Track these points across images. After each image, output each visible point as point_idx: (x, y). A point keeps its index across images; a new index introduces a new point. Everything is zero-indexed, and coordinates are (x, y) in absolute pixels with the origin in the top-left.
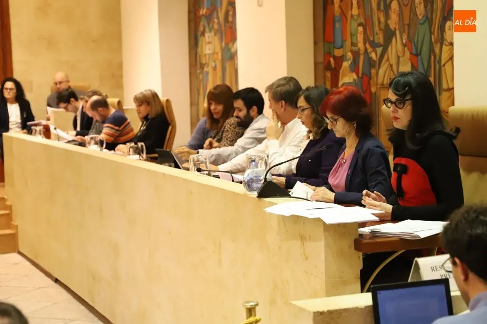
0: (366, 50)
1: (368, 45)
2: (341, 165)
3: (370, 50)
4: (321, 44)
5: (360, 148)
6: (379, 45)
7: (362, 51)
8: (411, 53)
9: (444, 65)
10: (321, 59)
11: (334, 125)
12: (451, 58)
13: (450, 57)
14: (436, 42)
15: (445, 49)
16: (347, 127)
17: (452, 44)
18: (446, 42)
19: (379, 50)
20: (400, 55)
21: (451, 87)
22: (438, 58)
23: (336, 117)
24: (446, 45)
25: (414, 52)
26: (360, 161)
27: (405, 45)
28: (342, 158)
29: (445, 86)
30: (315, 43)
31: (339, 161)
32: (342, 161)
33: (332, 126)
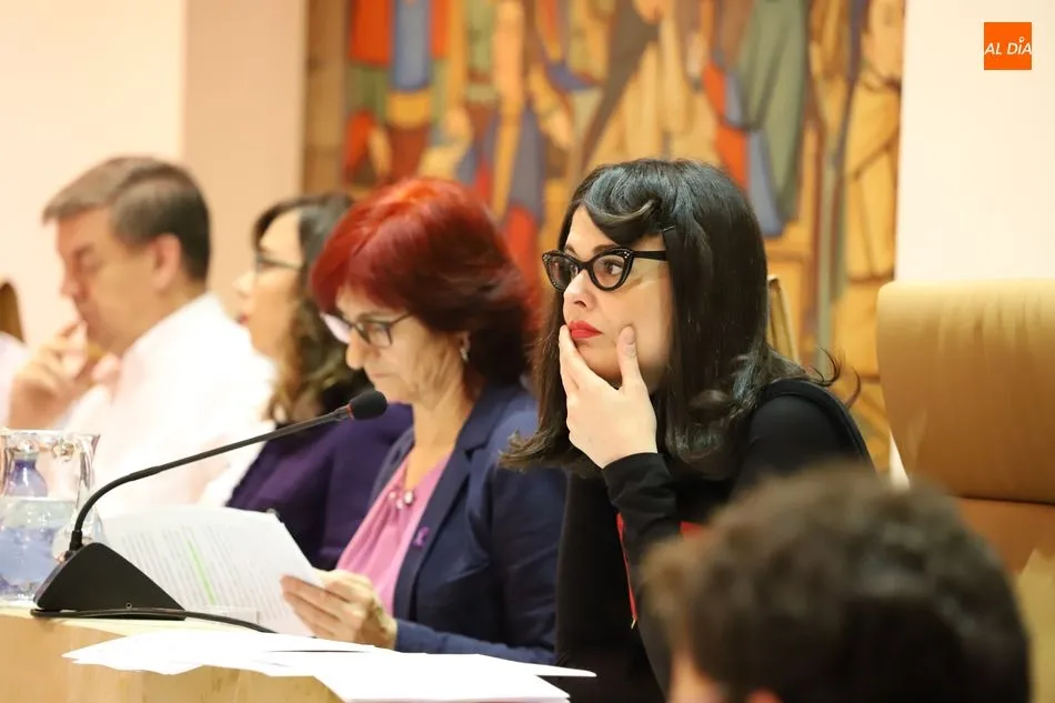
0: (529, 103)
1: (538, 83)
2: (390, 515)
3: (545, 99)
4: (334, 72)
5: (481, 440)
6: (586, 82)
7: (512, 106)
8: (722, 120)
9: (858, 174)
10: (331, 133)
11: (376, 352)
12: (891, 146)
13: (884, 137)
14: (829, 75)
15: (867, 104)
16: (431, 355)
17: (895, 85)
18: (869, 77)
19: (587, 103)
20: (675, 124)
21: (881, 266)
22: (832, 143)
23: (389, 316)
24: (870, 89)
25: (734, 114)
26: (476, 492)
27: (696, 86)
28: (397, 489)
29: (855, 262)
30: (313, 64)
31: (386, 499)
32: (397, 498)
33: (364, 354)
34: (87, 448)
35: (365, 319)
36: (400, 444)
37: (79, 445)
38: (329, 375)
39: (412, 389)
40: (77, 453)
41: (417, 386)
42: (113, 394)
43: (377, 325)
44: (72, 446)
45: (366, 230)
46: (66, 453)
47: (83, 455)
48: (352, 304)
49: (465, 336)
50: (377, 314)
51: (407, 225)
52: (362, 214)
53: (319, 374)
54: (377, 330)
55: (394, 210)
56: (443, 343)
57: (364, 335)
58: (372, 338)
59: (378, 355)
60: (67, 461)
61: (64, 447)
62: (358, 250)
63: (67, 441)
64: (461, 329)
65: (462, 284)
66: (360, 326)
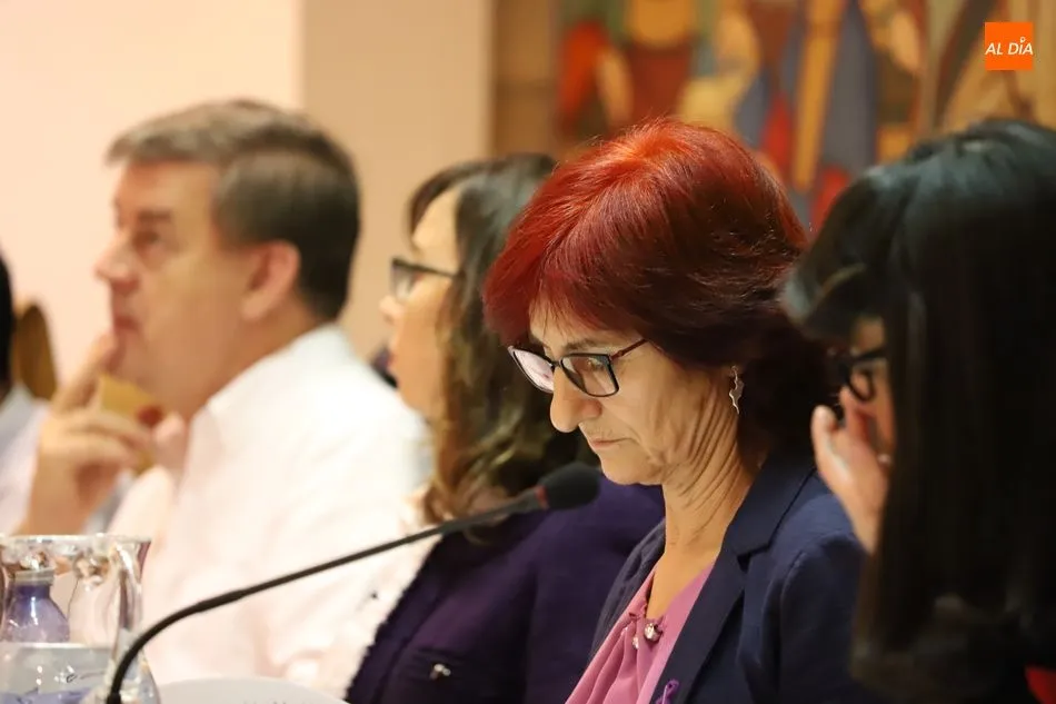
31: (617, 635)
32: (634, 633)
33: (578, 407)
34: (129, 562)
35: (572, 350)
36: (643, 549)
37: (117, 558)
38: (502, 446)
39: (655, 460)
40: (114, 570)
41: (662, 456)
42: (177, 484)
43: (595, 361)
44: (105, 560)
45: (571, 209)
46: (97, 571)
47: (124, 575)
48: (553, 330)
49: (735, 371)
50: (592, 343)
51: (634, 199)
52: (566, 184)
53: (488, 442)
54: (594, 368)
55: (617, 175)
56: (700, 384)
57: (575, 378)
58: (588, 382)
59: (599, 409)
60: (97, 584)
61: (94, 563)
62: (559, 242)
63: (98, 552)
64: (729, 362)
65: (724, 289)
66: (568, 363)
